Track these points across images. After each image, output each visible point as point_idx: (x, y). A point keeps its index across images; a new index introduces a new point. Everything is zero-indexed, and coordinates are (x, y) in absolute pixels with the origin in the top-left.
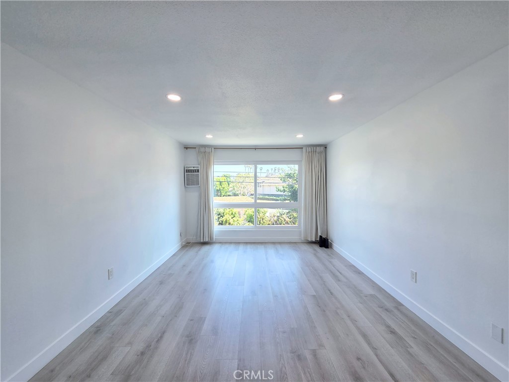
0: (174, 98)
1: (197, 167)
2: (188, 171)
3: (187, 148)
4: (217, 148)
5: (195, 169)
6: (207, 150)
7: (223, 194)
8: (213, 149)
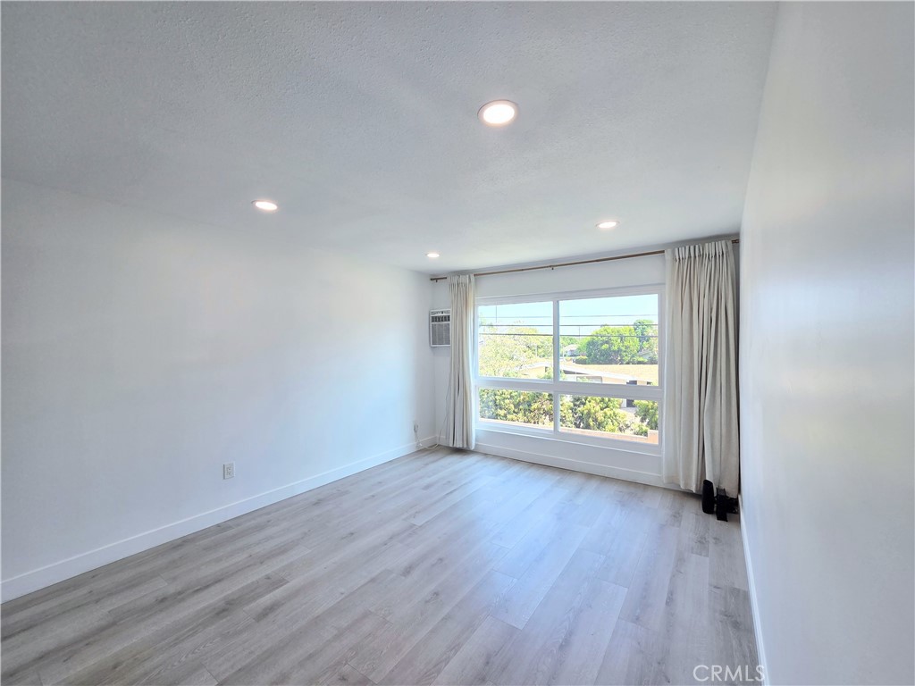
0: (266, 206)
1: (448, 312)
2: (435, 319)
3: (437, 279)
4: (478, 274)
5: (444, 314)
6: (464, 279)
7: (627, 359)
8: (473, 278)
